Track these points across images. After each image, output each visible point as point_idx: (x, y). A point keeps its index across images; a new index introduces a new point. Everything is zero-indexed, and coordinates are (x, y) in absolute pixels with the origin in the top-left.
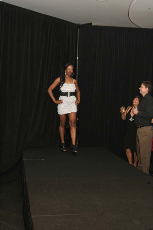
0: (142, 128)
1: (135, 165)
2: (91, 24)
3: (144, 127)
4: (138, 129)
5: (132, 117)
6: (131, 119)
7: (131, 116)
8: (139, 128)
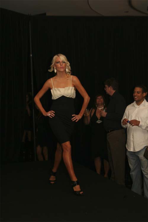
0: (112, 132)
1: (106, 176)
2: (45, 14)
3: (114, 130)
4: (108, 134)
5: (99, 119)
6: (99, 122)
7: (98, 117)
8: (108, 132)
